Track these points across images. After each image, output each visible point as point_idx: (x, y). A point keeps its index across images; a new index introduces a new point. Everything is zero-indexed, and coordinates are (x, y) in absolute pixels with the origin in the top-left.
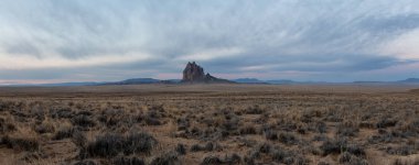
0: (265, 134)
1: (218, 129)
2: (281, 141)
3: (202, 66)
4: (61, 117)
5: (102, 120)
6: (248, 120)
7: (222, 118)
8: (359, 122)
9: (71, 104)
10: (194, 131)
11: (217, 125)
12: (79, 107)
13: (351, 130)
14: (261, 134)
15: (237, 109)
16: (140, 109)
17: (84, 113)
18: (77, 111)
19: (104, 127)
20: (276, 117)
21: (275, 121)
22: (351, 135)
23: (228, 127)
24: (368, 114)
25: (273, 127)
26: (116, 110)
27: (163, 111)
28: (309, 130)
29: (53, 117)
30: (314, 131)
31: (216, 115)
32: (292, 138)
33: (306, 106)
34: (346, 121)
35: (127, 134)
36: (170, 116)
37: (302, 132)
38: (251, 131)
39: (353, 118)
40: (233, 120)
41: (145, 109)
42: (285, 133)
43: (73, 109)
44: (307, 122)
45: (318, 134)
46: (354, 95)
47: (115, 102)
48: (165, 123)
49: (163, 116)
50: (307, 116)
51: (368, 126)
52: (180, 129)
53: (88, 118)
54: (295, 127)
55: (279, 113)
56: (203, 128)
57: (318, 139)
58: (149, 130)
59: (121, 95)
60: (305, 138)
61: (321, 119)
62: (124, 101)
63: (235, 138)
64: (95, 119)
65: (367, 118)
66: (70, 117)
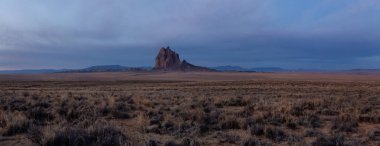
0: (249, 129)
1: (195, 123)
2: (268, 137)
3: (177, 52)
4: (14, 109)
5: (62, 113)
6: (231, 113)
7: (200, 111)
8: (358, 116)
9: (26, 95)
10: (167, 126)
11: (195, 119)
12: (35, 98)
13: (348, 124)
14: (245, 128)
15: (217, 100)
16: (106, 100)
17: (42, 105)
18: (33, 103)
19: (65, 121)
20: (262, 109)
21: (261, 114)
22: (349, 130)
23: (207, 120)
24: (368, 106)
25: (259, 121)
26: (78, 102)
27: (132, 102)
28: (300, 124)
29: (5, 108)
30: (306, 125)
31: (193, 107)
32: (281, 134)
33: (297, 97)
34: (342, 114)
35: (91, 129)
36: (141, 108)
37: (292, 126)
38: (234, 126)
39: (352, 110)
40: (213, 113)
41: (112, 100)
42: (273, 127)
43: (29, 100)
44: (298, 115)
45: (311, 129)
46: (353, 85)
47: (77, 92)
48: (135, 116)
49: (133, 108)
50: (297, 109)
51: (368, 120)
52: (152, 123)
53: (46, 111)
54: (284, 121)
55: (266, 105)
56: (179, 122)
57: (311, 135)
58: (116, 124)
59: (84, 84)
60: (296, 133)
61: (314, 112)
62: (87, 91)
63: (216, 133)
64: (53, 112)
65: (367, 110)
66: (25, 109)
